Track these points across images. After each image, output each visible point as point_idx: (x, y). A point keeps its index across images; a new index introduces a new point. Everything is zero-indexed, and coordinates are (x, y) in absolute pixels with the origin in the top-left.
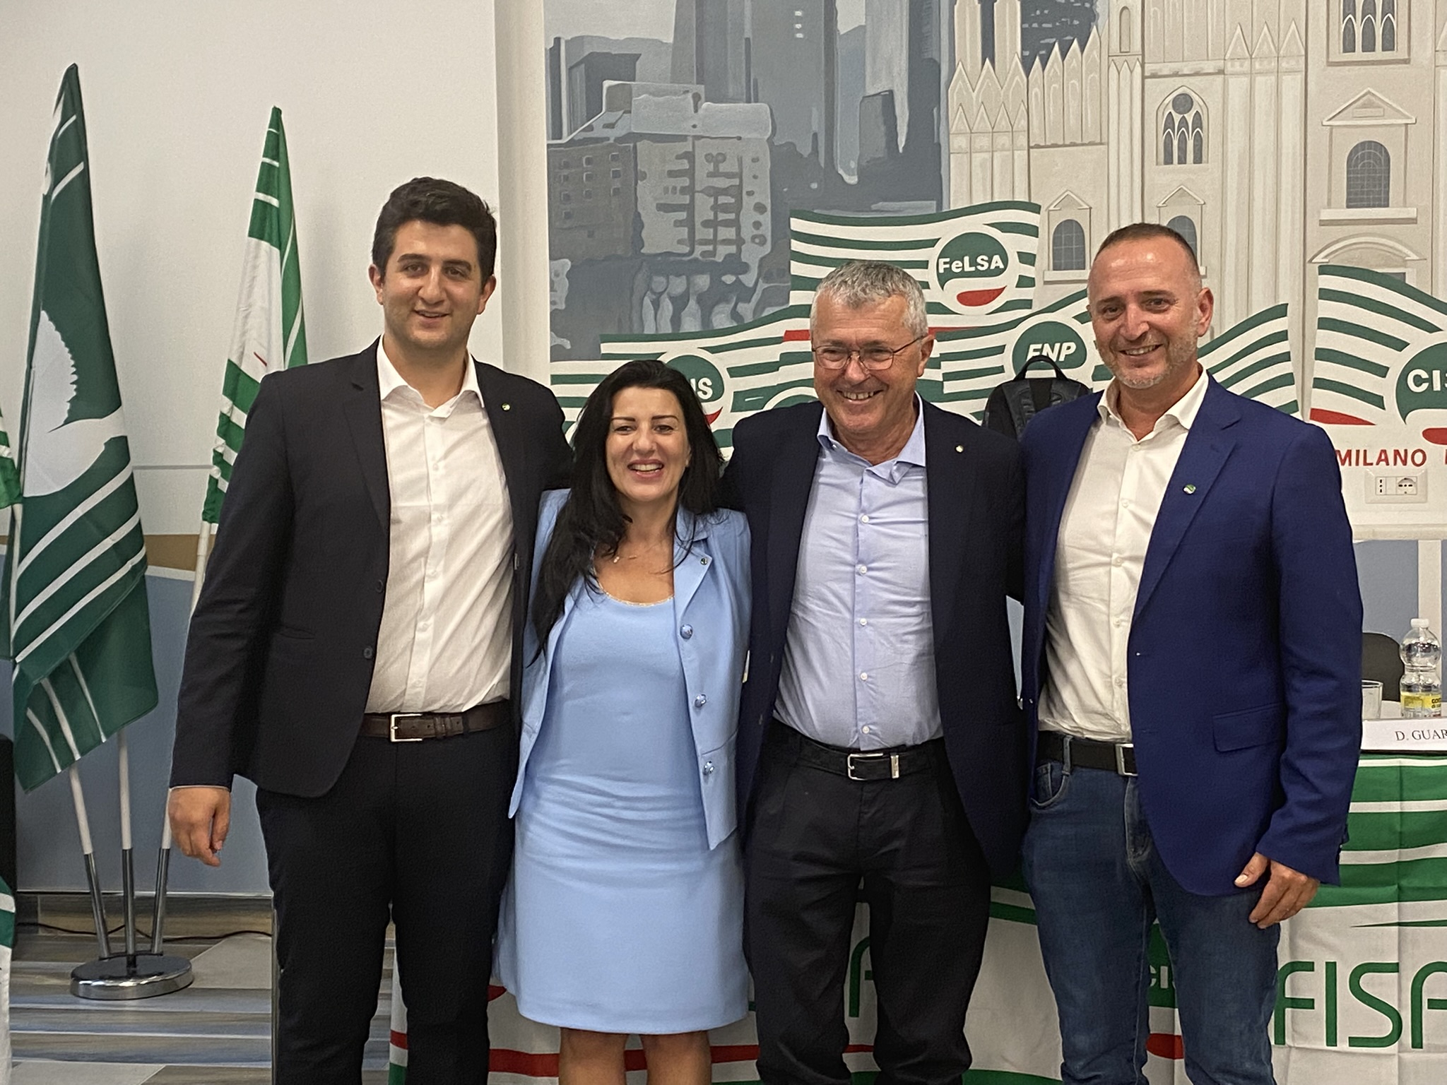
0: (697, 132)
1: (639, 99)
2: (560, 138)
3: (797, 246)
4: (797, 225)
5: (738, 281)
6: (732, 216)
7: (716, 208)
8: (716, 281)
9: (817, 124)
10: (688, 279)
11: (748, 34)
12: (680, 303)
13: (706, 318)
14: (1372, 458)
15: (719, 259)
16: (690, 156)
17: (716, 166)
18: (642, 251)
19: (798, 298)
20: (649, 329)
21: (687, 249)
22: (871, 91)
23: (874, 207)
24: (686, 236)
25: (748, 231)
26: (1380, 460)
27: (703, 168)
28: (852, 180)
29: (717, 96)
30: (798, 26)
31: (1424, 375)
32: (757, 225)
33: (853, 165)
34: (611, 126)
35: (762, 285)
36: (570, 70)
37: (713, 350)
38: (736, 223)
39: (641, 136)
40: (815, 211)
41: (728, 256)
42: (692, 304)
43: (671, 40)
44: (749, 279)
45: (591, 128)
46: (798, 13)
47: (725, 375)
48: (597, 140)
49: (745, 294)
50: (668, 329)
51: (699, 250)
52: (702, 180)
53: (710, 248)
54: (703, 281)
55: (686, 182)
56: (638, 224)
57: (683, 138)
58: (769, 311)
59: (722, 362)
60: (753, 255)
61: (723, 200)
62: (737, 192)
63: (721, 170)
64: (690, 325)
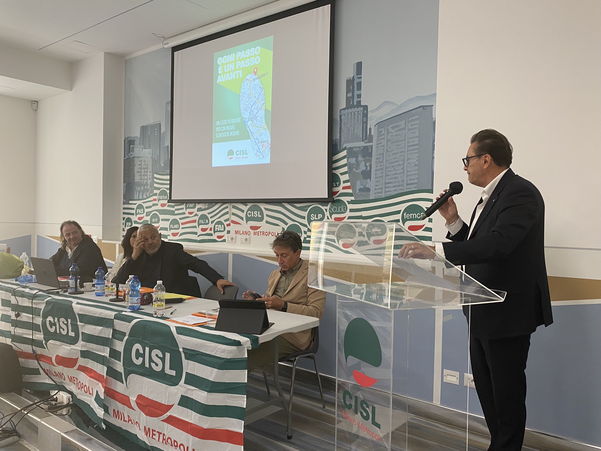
0: (142, 156)
1: (135, 149)
2: (125, 158)
3: (155, 180)
4: (155, 175)
5: (147, 187)
6: (146, 174)
7: (145, 172)
8: (144, 188)
9: (158, 154)
10: (141, 187)
11: (149, 135)
12: (139, 192)
13: (143, 196)
14: (241, 233)
15: (144, 183)
16: (141, 161)
17: (145, 163)
18: (135, 181)
19: (155, 191)
20: (135, 199)
21: (140, 181)
22: (166, 146)
23: (166, 171)
24: (140, 178)
25: (148, 177)
26: (242, 233)
27: (143, 163)
28: (163, 165)
29: (145, 149)
30: (156, 132)
31: (251, 213)
32: (150, 175)
33: (163, 162)
34: (131, 155)
35: (150, 189)
36: (127, 144)
37: (143, 203)
38: (147, 175)
39: (135, 157)
40: (158, 172)
41: (146, 182)
42: (141, 193)
43: (139, 137)
44: (148, 187)
45: (129, 156)
46: (156, 129)
47: (145, 208)
48: (130, 158)
49: (148, 190)
50: (137, 198)
51: (142, 181)
52: (143, 166)
53: (143, 181)
54: (142, 188)
55: (140, 166)
56: (134, 176)
57: (140, 157)
58: (151, 194)
59: (145, 205)
60: (149, 182)
61: (146, 170)
62: (147, 168)
63: (146, 164)
64: (141, 198)
